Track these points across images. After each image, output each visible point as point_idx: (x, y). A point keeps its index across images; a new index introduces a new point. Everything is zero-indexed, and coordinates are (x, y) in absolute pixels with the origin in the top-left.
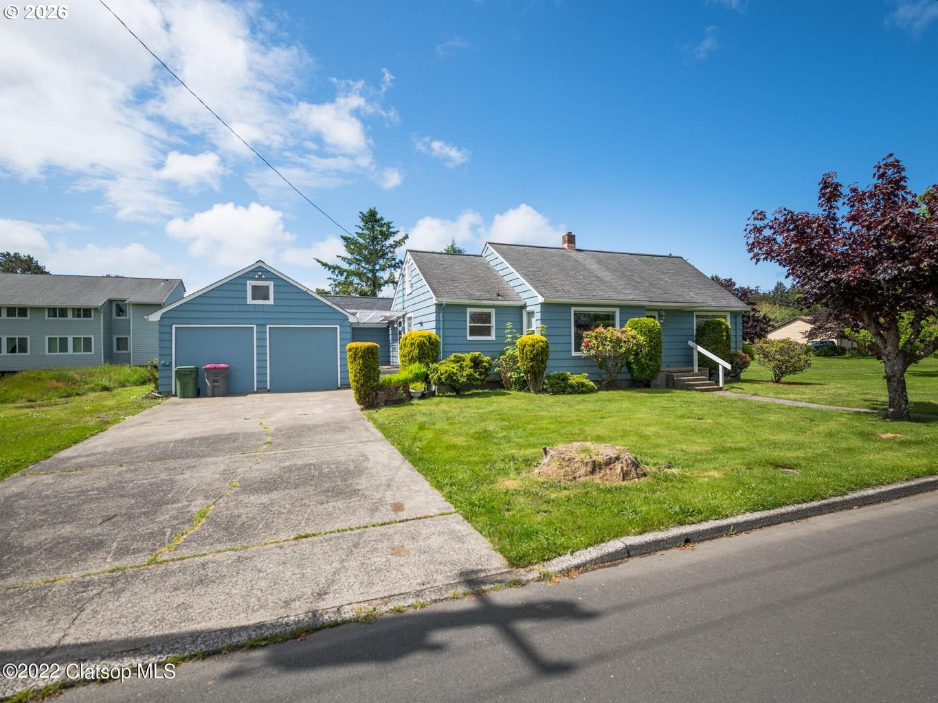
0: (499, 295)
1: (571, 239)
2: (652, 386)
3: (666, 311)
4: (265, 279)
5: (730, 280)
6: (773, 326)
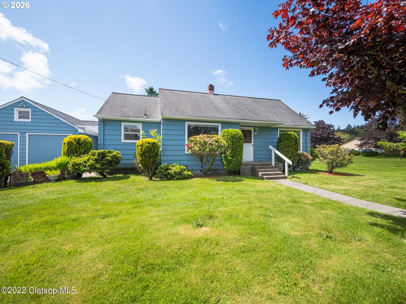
0: (146, 115)
1: (211, 88)
2: (241, 174)
3: (258, 127)
4: (26, 107)
5: (323, 121)
6: (342, 142)
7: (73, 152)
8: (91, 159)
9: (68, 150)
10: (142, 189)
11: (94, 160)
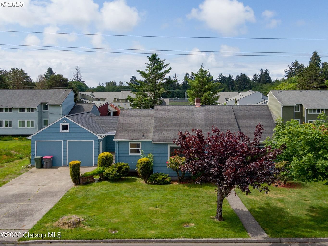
0: (144, 136)
1: (198, 101)
4: (66, 123)
7: (104, 164)
8: (115, 171)
9: (102, 163)
10: (140, 190)
11: (116, 171)
